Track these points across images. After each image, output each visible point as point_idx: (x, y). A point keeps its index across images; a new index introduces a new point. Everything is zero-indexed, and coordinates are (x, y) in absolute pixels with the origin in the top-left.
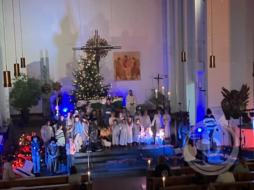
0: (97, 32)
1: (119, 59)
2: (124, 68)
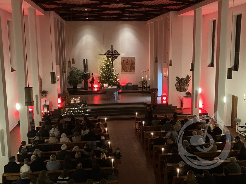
0: (112, 46)
1: (124, 61)
2: (126, 65)
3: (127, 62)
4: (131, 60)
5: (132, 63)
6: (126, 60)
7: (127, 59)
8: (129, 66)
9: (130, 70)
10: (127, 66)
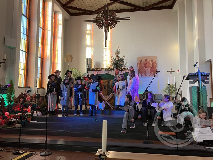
2: (144, 68)
3: (146, 63)
4: (152, 61)
5: (153, 65)
6: (144, 60)
7: (146, 59)
8: (149, 69)
9: (150, 74)
10: (146, 69)
